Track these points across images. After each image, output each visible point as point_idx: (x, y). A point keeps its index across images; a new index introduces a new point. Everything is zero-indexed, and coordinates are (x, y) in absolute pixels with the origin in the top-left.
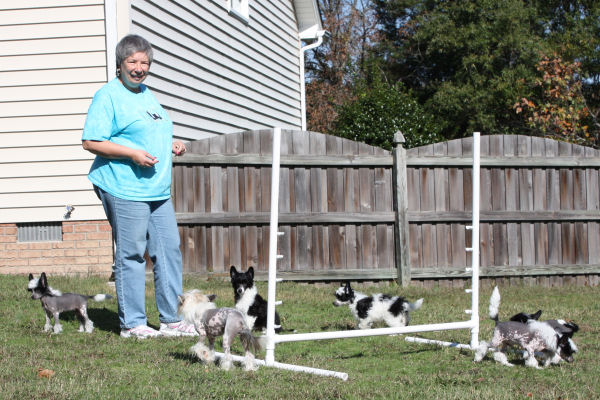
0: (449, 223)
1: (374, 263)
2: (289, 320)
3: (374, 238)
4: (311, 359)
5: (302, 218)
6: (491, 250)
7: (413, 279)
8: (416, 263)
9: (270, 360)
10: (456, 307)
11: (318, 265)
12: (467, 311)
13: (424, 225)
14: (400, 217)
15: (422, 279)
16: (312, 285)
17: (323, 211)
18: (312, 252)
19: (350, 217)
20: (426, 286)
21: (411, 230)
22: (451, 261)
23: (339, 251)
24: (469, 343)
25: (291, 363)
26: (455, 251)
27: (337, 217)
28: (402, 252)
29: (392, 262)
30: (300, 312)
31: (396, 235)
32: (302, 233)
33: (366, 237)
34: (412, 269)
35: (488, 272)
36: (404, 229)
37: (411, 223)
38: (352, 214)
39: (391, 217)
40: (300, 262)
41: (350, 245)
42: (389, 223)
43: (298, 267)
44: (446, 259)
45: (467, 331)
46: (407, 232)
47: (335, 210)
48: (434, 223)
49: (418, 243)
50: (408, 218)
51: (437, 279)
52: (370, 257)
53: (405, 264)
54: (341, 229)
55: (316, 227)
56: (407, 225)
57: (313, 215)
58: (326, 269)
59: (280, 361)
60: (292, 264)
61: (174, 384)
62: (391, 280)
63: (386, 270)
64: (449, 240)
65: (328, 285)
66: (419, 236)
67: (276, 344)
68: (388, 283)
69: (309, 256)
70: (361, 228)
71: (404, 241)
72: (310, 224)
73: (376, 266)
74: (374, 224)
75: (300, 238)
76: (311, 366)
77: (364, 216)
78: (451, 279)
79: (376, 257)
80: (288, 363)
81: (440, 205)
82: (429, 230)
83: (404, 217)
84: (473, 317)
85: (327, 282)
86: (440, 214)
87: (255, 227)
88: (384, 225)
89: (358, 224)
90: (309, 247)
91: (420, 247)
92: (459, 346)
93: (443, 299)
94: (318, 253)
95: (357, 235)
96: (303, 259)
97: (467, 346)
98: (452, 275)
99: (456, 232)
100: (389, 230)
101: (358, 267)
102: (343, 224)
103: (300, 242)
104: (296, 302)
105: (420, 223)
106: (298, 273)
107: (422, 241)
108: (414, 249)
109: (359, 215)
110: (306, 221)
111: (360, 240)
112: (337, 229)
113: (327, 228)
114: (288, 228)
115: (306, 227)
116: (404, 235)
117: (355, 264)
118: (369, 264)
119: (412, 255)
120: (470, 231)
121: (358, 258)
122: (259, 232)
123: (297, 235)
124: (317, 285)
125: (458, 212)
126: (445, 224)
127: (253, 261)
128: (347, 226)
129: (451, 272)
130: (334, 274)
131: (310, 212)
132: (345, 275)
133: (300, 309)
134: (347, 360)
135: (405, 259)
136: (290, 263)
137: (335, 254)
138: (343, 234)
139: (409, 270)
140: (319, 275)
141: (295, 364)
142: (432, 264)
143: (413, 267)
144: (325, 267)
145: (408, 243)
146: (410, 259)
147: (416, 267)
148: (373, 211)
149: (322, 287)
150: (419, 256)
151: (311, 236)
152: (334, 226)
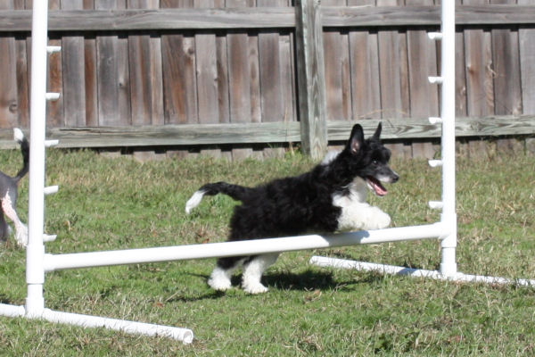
0: (403, 29)
1: (252, 111)
2: (78, 225)
3: (252, 61)
5: (108, 20)
6: (488, 83)
7: (331, 143)
10: (415, 196)
11: (140, 117)
12: (433, 204)
13: (353, 34)
14: (304, 19)
16: (128, 157)
17: (149, 7)
18: (129, 89)
19: (205, 18)
21: (327, 44)
22: (408, 107)
23: (183, 86)
24: (438, 267)
25: (79, 311)
26: (417, 88)
28: (310, 88)
29: (289, 109)
30: (101, 211)
31: (298, 54)
32: (106, 50)
33: (236, 58)
34: (330, 124)
35: (482, 126)
36: (314, 42)
37: (326, 29)
38: (208, 13)
39: (287, 17)
40: (104, 111)
41: (204, 75)
42: (284, 31)
43: (101, 120)
44: (399, 101)
45: (435, 243)
46: (320, 49)
47: (174, 5)
48: (374, 29)
49: (342, 71)
50: (320, 20)
52: (245, 100)
53: (317, 113)
54: (187, 43)
55: (136, 39)
56: (320, 35)
57: (130, 14)
58: (158, 123)
59: (56, 308)
60: (89, 116)
62: (286, 145)
63: (278, 124)
64: (403, 64)
65: (163, 157)
66: (344, 56)
67: (48, 274)
68: (281, 150)
69: (122, 97)
70: (224, 40)
71: (314, 67)
72: (123, 34)
73: (259, 118)
74: (253, 32)
75: (103, 61)
76: (119, 317)
77: (233, 16)
78: (408, 142)
79: (259, 100)
80: (71, 311)
82: (364, 42)
83: (312, 17)
84: (443, 216)
85: (160, 149)
86: (386, 13)
87: (12, 40)
88: (275, 35)
89: (220, 33)
90: (122, 80)
91: (346, 78)
92: (417, 273)
95: (218, 54)
96: (109, 104)
97: (434, 274)
98: (410, 134)
99: (417, 49)
100: (284, 44)
101: (221, 121)
102: (191, 32)
103: (104, 69)
105: (345, 30)
106: (100, 133)
107: (350, 67)
108: (334, 83)
109: (223, 14)
110: (116, 27)
111: (224, 65)
112: (179, 44)
113: (158, 41)
115: (115, 39)
116: (314, 54)
117: (215, 113)
118: (244, 112)
119: (329, 95)
120: (438, 43)
121: (221, 102)
122: (21, 48)
123: (97, 55)
124: (138, 156)
125: (422, 8)
126: (395, 33)
127: (7, 110)
128: (199, 37)
129: (408, 128)
130: (173, 134)
131: (123, 8)
132: (197, 135)
133: (103, 204)
134: (192, 304)
135: (316, 102)
136: (84, 112)
137: (173, 95)
138: (191, 52)
139: (324, 124)
140: (143, 137)
141: (87, 313)
142: (370, 113)
143: (330, 118)
144: (155, 121)
145: (322, 68)
146: (325, 103)
147: (337, 118)
148: (251, 5)
149: (149, 159)
150: (344, 95)
151: (125, 56)
152: (173, 37)
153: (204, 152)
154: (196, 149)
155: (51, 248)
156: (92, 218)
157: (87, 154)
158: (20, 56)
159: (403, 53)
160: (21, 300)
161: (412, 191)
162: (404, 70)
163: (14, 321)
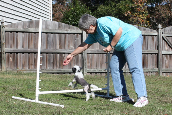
0: (100, 53)
3: (75, 58)
4: (51, 100)
5: (50, 51)
7: (88, 73)
8: (89, 67)
9: (37, 100)
11: (55, 68)
13: (92, 54)
15: (91, 73)
16: (53, 74)
17: (57, 49)
18: (53, 63)
19: (66, 51)
20: (92, 75)
21: (87, 56)
22: (101, 67)
25: (44, 101)
26: (102, 64)
27: (62, 51)
28: (84, 63)
30: (48, 84)
31: (82, 57)
32: (50, 56)
37: (87, 53)
38: (67, 50)
43: (48, 68)
44: (99, 66)
46: (86, 56)
47: (61, 48)
48: (95, 53)
49: (90, 60)
51: (96, 73)
52: (73, 65)
53: (85, 68)
54: (63, 55)
55: (55, 54)
56: (86, 54)
58: (58, 69)
59: (41, 101)
60: (46, 67)
61: (3, 108)
65: (59, 75)
66: (90, 58)
67: (39, 95)
69: (52, 64)
71: (85, 60)
72: (52, 53)
75: (49, 58)
76: (51, 103)
78: (101, 73)
80: (43, 101)
81: (98, 47)
82: (94, 56)
85: (58, 73)
86: (98, 51)
87: (33, 54)
89: (69, 53)
90: (52, 61)
91: (90, 62)
93: (98, 80)
94: (55, 63)
96: (50, 65)
97: (105, 96)
98: (101, 72)
99: (103, 57)
100: (80, 56)
101: (69, 68)
102: (64, 53)
103: (49, 59)
104: (47, 80)
105: (90, 53)
106: (48, 70)
107: (91, 60)
108: (88, 62)
109: (70, 50)
110: (51, 52)
112: (62, 55)
113: (58, 54)
114: (45, 54)
115: (51, 54)
116: (85, 57)
117: (68, 67)
119: (88, 64)
121: (69, 65)
122: (35, 55)
123: (48, 57)
124: (55, 74)
126: (99, 54)
127: (32, 66)
128: (65, 54)
129: (101, 70)
130: (61, 71)
131: (53, 49)
132: (65, 71)
133: (48, 83)
134: (64, 101)
135: (85, 66)
136: (45, 67)
137: (61, 64)
138: (64, 57)
139: (86, 69)
140: (55, 71)
141: (46, 102)
142: (94, 68)
143: (88, 69)
144: (58, 68)
145: (86, 60)
146: (87, 66)
147: (89, 68)
148: (74, 49)
149: (56, 75)
150: (90, 65)
151: (53, 57)
152: (61, 54)
153: (66, 74)
154: (65, 73)
155: (40, 90)
156: (47, 85)
157: (46, 74)
158: (35, 57)
159: (100, 58)
160: (34, 99)
161: (102, 82)
162: (100, 60)
163: (33, 103)
